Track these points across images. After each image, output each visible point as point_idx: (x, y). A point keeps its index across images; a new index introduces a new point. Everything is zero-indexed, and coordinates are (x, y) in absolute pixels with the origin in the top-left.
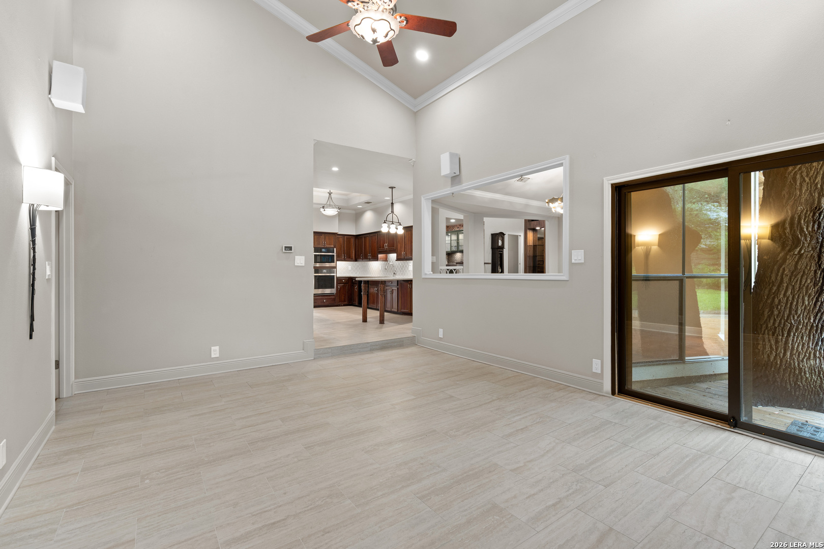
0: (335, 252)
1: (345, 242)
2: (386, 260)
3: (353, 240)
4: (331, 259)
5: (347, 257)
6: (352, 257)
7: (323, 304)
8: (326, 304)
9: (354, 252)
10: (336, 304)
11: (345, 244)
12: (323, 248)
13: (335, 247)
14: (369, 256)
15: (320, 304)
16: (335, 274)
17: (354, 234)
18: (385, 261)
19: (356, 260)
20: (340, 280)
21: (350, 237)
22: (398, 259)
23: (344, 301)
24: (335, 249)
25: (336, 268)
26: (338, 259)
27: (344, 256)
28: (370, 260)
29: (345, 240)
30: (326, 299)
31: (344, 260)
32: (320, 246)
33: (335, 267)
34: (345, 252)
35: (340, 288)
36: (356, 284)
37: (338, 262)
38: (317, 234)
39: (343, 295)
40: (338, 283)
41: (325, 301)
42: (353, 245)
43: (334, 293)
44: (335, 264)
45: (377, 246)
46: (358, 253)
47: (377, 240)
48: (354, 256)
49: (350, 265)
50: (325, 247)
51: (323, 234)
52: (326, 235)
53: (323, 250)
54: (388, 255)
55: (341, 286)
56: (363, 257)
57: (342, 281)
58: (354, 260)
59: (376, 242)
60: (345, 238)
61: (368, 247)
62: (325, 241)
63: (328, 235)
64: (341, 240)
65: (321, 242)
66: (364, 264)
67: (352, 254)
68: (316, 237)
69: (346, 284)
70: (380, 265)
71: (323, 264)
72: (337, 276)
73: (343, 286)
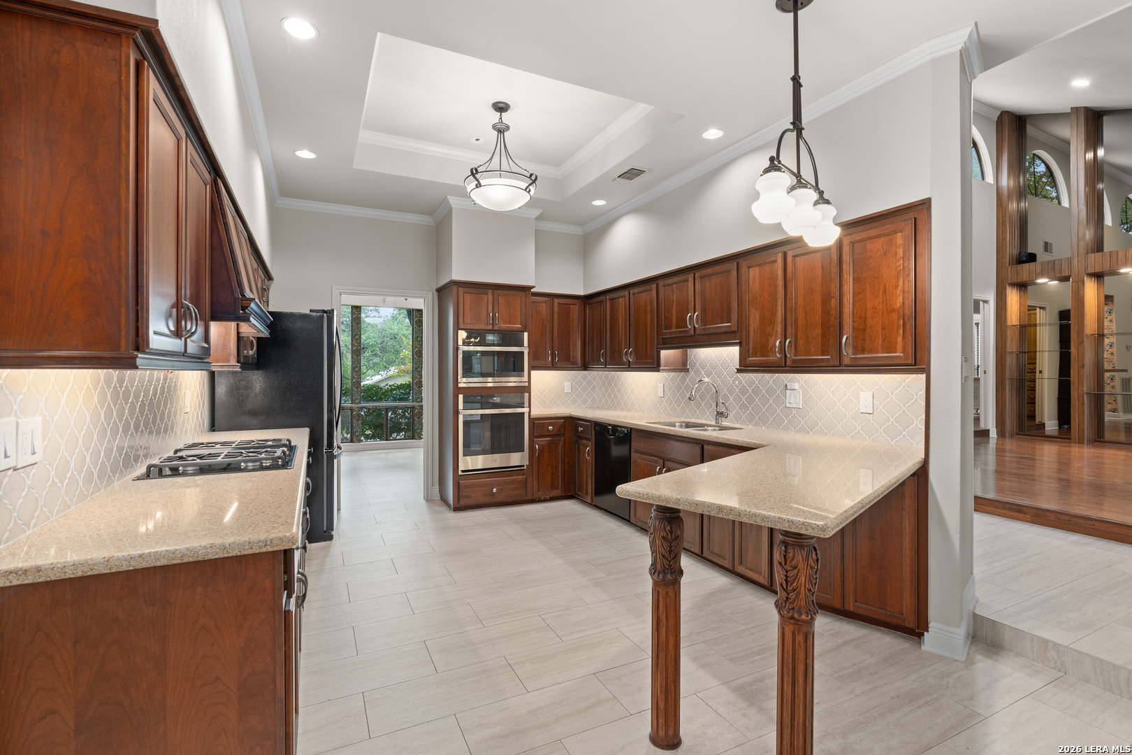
0: (526, 343)
1: (556, 316)
2: (682, 367)
3: (575, 309)
4: (512, 364)
5: (561, 361)
7: (488, 500)
8: (500, 499)
9: (579, 343)
10: (529, 497)
11: (556, 322)
12: (492, 331)
13: (525, 329)
14: (629, 356)
15: (481, 500)
16: (525, 410)
17: (580, 291)
18: (681, 370)
19: (585, 367)
20: (538, 424)
21: (569, 301)
22: (744, 367)
23: (553, 487)
24: (526, 334)
25: (529, 392)
26: (536, 363)
27: (553, 355)
28: (630, 367)
29: (556, 310)
30: (497, 484)
31: (553, 367)
32: (482, 326)
33: (527, 389)
34: (556, 342)
35: (541, 450)
36: (589, 440)
37: (533, 372)
38: (470, 290)
39: (549, 469)
40: (536, 434)
41: (495, 490)
42: (576, 322)
43: (523, 466)
44: (526, 379)
45: (657, 324)
46: (590, 347)
47: (657, 303)
48: (579, 356)
49: (569, 381)
50: (496, 330)
51: (490, 290)
52: (499, 292)
53: (490, 338)
54: (689, 351)
55: (543, 445)
56: (608, 359)
57: (546, 429)
58: (580, 365)
59: (652, 310)
60: (556, 304)
61: (626, 326)
62: (496, 310)
63: (505, 292)
64: (543, 308)
65: (484, 313)
66: (607, 377)
67: (573, 350)
68: (468, 298)
69: (557, 438)
70: (660, 383)
71: (490, 379)
72: (532, 414)
73: (550, 444)
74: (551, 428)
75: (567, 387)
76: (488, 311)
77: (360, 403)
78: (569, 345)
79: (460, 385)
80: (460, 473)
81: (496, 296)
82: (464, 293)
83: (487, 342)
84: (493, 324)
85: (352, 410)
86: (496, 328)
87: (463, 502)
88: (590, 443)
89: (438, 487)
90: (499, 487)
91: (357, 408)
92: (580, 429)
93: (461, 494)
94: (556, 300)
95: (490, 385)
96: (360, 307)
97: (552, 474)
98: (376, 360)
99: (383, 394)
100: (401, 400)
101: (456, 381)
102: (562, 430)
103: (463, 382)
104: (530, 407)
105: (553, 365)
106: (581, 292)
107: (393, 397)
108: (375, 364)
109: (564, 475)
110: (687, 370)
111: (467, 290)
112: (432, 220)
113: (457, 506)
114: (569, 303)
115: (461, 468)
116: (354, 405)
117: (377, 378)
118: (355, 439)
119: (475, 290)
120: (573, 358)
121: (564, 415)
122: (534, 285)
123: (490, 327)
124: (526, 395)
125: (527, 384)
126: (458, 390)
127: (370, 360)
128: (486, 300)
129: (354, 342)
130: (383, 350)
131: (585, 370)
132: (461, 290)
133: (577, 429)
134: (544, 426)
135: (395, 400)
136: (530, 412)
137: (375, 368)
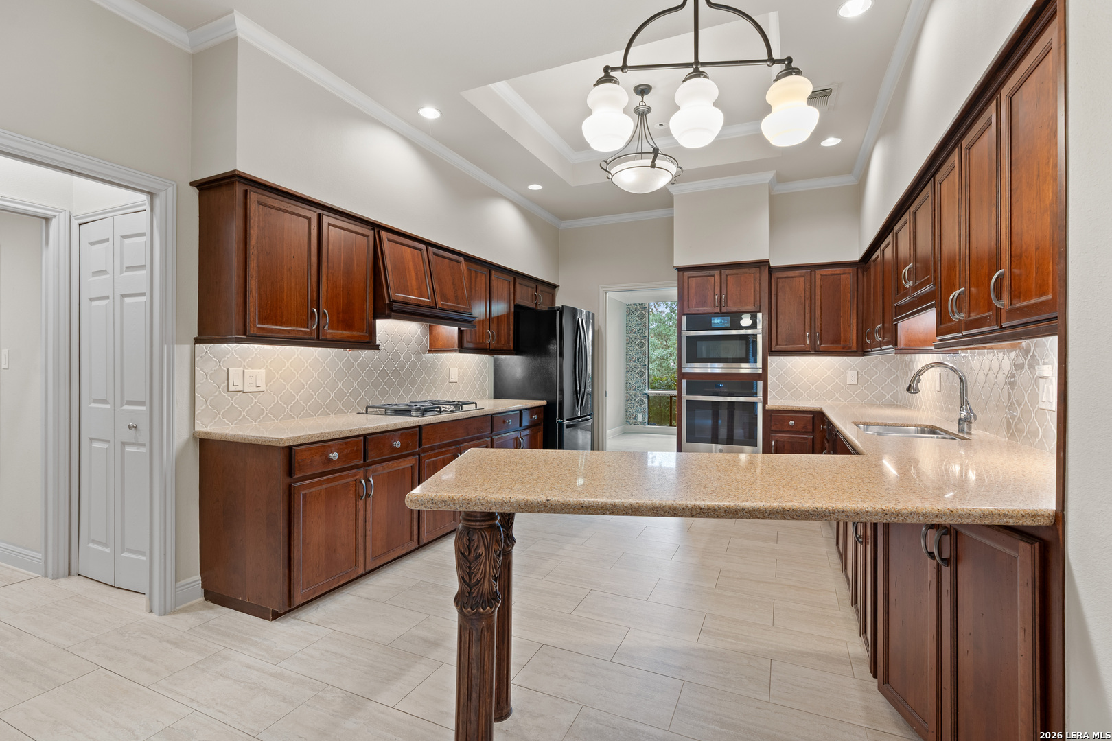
0: (761, 326)
1: (818, 293)
3: (846, 279)
5: (825, 344)
6: (847, 339)
9: (853, 322)
11: (817, 297)
12: (719, 314)
13: (759, 308)
14: (878, 333)
16: (759, 400)
19: (862, 351)
20: (777, 418)
21: (838, 270)
24: (759, 315)
25: (766, 379)
27: (813, 339)
29: (818, 282)
31: (814, 351)
32: (707, 310)
33: (763, 376)
34: (818, 322)
35: (780, 447)
38: (695, 274)
40: (773, 428)
44: (759, 364)
48: (854, 338)
49: (854, 369)
50: (723, 313)
51: (716, 272)
52: (727, 272)
53: (717, 321)
55: (782, 441)
57: (786, 424)
58: (855, 349)
60: (818, 276)
62: (724, 291)
63: (736, 271)
65: (710, 296)
67: (845, 331)
68: (693, 282)
69: (802, 435)
72: (768, 405)
74: (792, 423)
75: (851, 377)
76: (714, 293)
78: (838, 325)
79: (683, 370)
81: (723, 277)
82: (689, 278)
83: (713, 326)
84: (719, 306)
86: (724, 310)
94: (818, 272)
102: (809, 427)
103: (689, 367)
104: (764, 397)
105: (812, 349)
111: (692, 274)
114: (839, 272)
119: (701, 274)
120: (845, 341)
121: (811, 409)
122: (768, 259)
123: (717, 310)
124: (760, 383)
125: (760, 371)
126: (682, 376)
128: (712, 281)
131: (863, 355)
132: (686, 275)
134: (783, 420)
136: (765, 403)
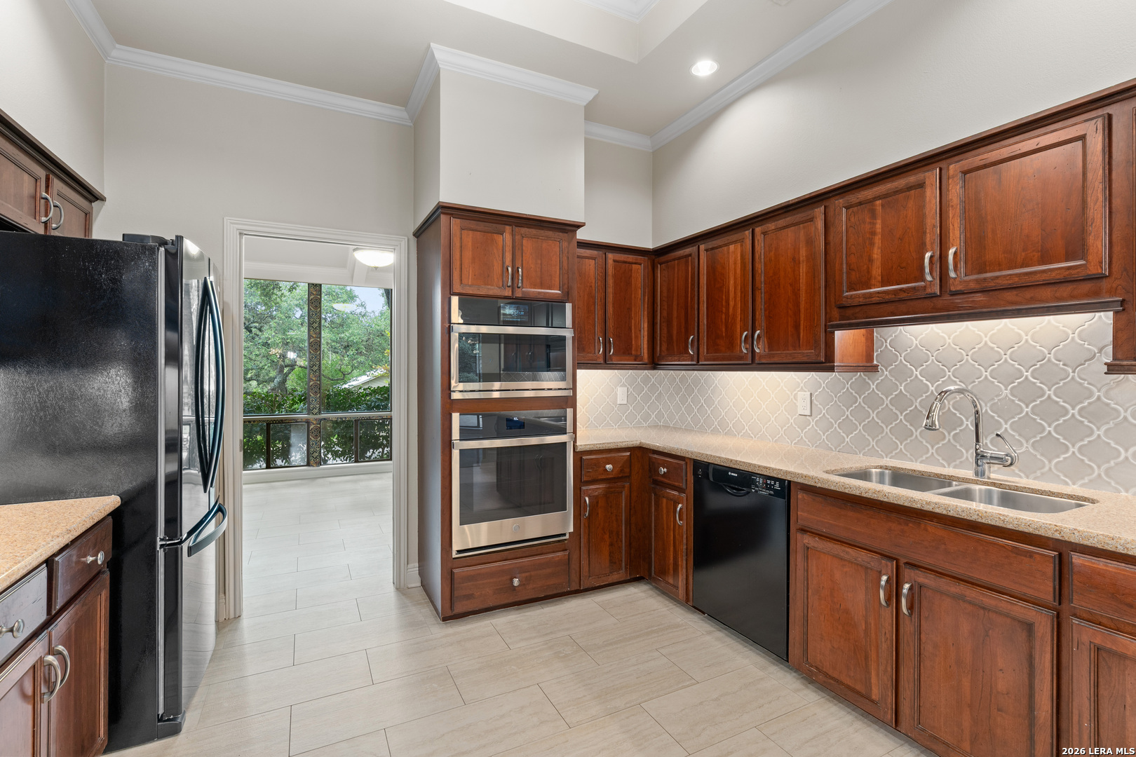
0: (569, 323)
1: (610, 282)
2: (867, 364)
3: (639, 271)
5: (618, 354)
6: (639, 348)
7: (504, 597)
8: (524, 595)
9: (644, 326)
10: (575, 587)
11: (610, 290)
12: (511, 300)
13: (567, 297)
15: (491, 599)
16: (568, 437)
17: (648, 241)
18: (859, 370)
19: (654, 364)
20: (589, 461)
21: (630, 258)
23: (613, 566)
24: (569, 306)
25: (574, 407)
26: (582, 357)
27: (606, 344)
29: (610, 271)
30: (519, 570)
31: (606, 364)
32: (494, 290)
33: (570, 400)
34: (610, 324)
35: (594, 505)
36: (681, 490)
37: (580, 373)
38: (472, 224)
39: (607, 537)
40: (584, 479)
41: (516, 582)
42: (640, 292)
43: (564, 535)
44: (569, 383)
45: (826, 281)
46: (665, 331)
47: (826, 244)
48: (646, 346)
49: (623, 385)
50: (517, 298)
51: (507, 227)
52: (524, 230)
53: (506, 310)
54: (878, 333)
55: (597, 497)
56: (704, 349)
57: (602, 469)
58: (646, 360)
59: (811, 257)
60: (610, 262)
61: (744, 292)
62: (518, 264)
63: (533, 231)
64: (590, 267)
65: (497, 268)
66: (683, 380)
67: (636, 337)
68: (469, 237)
69: (619, 484)
70: (802, 390)
71: (497, 385)
72: (578, 443)
73: (607, 495)
74: (609, 467)
75: (621, 395)
76: (503, 263)
77: (320, 413)
78: (630, 329)
79: (455, 396)
80: (454, 555)
81: (518, 237)
82: (462, 229)
83: (502, 318)
84: (512, 287)
85: (308, 422)
86: (519, 294)
87: (459, 608)
88: (683, 495)
89: (417, 565)
90: (524, 575)
91: (316, 420)
92: (663, 470)
93: (456, 593)
94: (611, 256)
95: (496, 395)
96: (321, 285)
97: (611, 545)
98: (361, 359)
99: (354, 400)
100: (378, 408)
101: (447, 389)
102: (627, 470)
103: (461, 390)
104: (575, 432)
105: (605, 361)
106: (649, 244)
107: (366, 404)
108: (360, 363)
109: (630, 544)
110: (874, 369)
111: (467, 223)
112: (405, 115)
113: (450, 614)
114: (630, 260)
115: (456, 546)
116: (311, 417)
117: (363, 379)
118: (312, 462)
119: (481, 226)
120: (636, 350)
121: (630, 444)
122: (582, 220)
123: (508, 293)
124: (569, 411)
125: (570, 393)
126: (450, 405)
127: (355, 359)
128: (500, 243)
129: (312, 332)
130: (369, 348)
131: (654, 368)
132: (456, 223)
133: (657, 471)
134: (598, 464)
135: (369, 408)
136: (575, 442)
137: (360, 368)
